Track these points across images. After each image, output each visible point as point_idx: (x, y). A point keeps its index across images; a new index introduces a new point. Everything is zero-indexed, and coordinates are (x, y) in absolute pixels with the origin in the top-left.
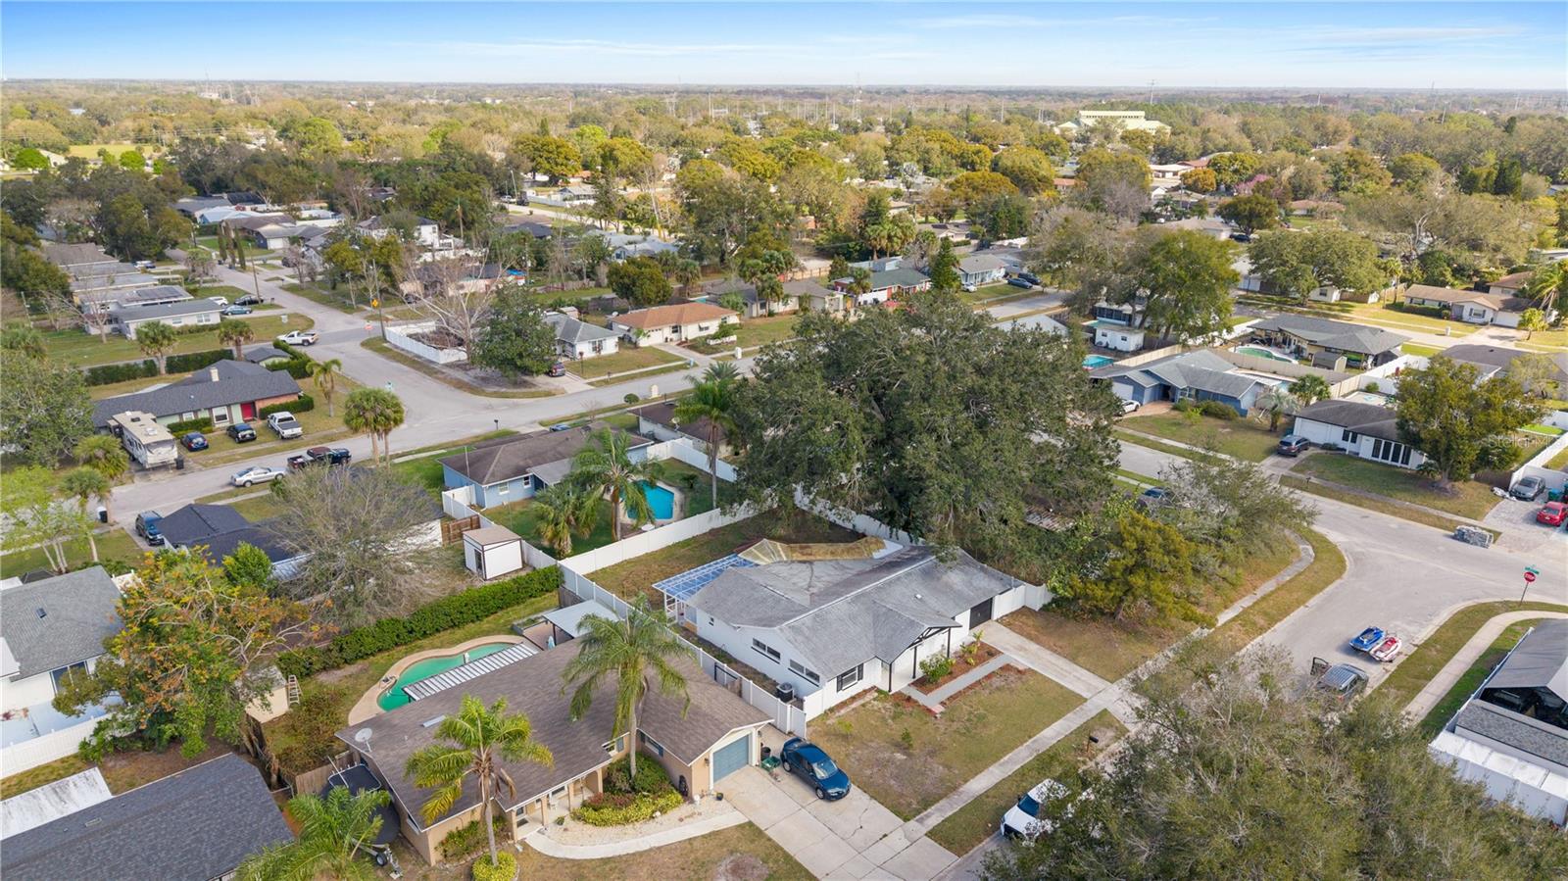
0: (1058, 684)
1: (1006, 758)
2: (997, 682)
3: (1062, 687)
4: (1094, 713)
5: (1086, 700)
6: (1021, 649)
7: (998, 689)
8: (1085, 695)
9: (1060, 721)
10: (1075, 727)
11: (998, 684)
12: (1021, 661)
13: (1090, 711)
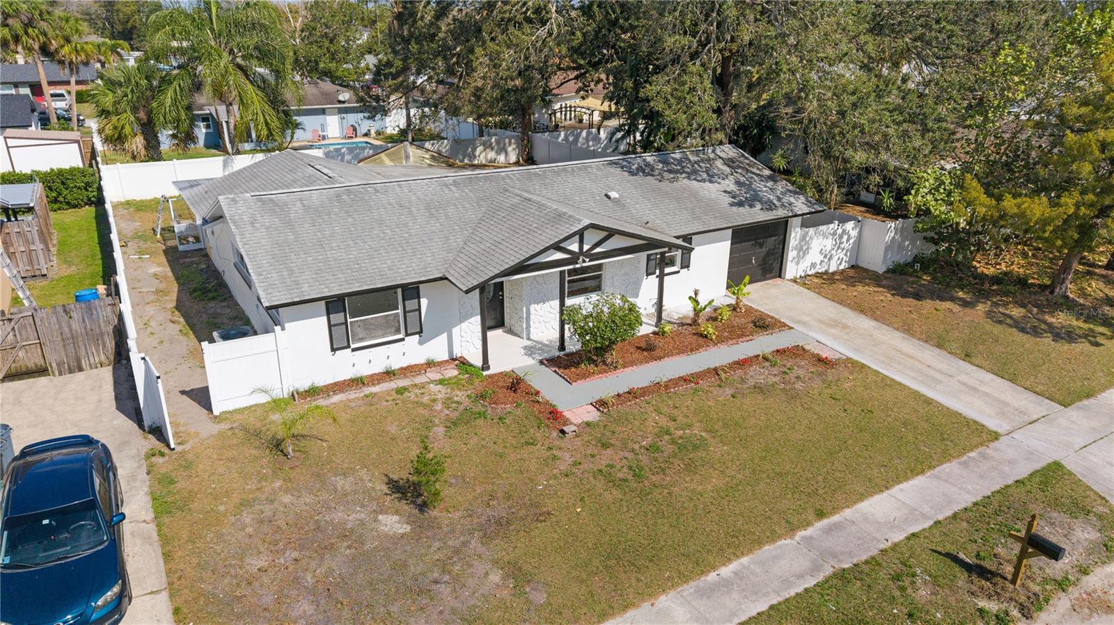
0: (917, 395)
1: (726, 571)
2: (758, 375)
3: (928, 402)
4: (1023, 470)
5: (996, 436)
6: (835, 324)
7: (759, 389)
8: (992, 424)
9: (918, 481)
10: (967, 500)
11: (761, 380)
12: (833, 345)
13: (1011, 462)
